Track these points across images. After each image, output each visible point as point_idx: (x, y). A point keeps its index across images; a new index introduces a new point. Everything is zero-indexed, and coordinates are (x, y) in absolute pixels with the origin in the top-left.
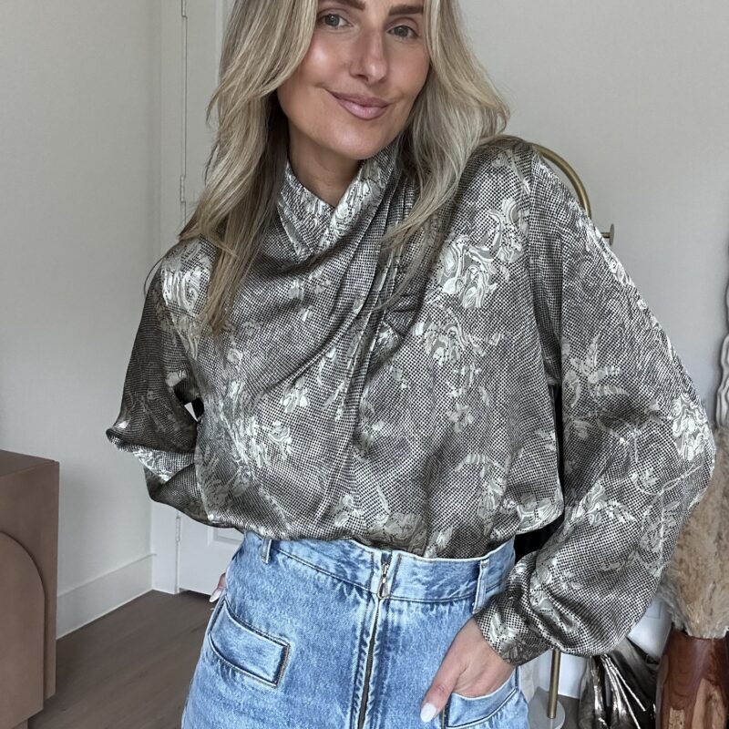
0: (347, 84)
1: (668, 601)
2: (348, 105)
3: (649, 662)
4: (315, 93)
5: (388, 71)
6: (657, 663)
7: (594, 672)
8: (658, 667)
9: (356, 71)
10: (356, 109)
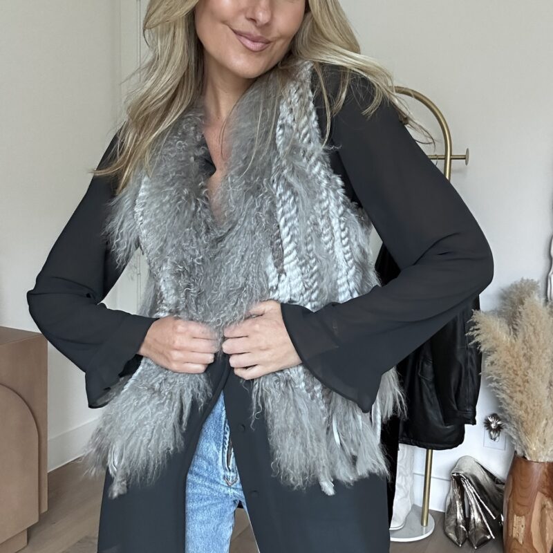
0: (242, 24)
1: (511, 434)
3: (497, 483)
5: (272, 18)
6: (504, 484)
7: (456, 491)
8: (504, 487)
9: (249, 15)
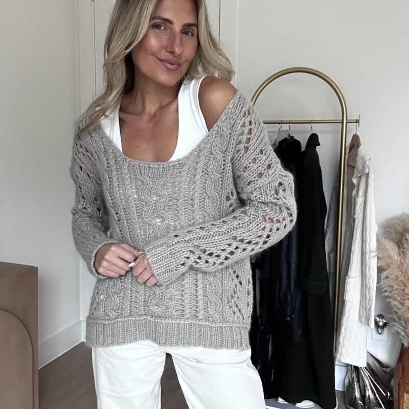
0: (164, 55)
2: (165, 63)
3: (383, 367)
4: (151, 58)
5: (183, 51)
6: (388, 367)
9: (169, 49)
10: (168, 65)
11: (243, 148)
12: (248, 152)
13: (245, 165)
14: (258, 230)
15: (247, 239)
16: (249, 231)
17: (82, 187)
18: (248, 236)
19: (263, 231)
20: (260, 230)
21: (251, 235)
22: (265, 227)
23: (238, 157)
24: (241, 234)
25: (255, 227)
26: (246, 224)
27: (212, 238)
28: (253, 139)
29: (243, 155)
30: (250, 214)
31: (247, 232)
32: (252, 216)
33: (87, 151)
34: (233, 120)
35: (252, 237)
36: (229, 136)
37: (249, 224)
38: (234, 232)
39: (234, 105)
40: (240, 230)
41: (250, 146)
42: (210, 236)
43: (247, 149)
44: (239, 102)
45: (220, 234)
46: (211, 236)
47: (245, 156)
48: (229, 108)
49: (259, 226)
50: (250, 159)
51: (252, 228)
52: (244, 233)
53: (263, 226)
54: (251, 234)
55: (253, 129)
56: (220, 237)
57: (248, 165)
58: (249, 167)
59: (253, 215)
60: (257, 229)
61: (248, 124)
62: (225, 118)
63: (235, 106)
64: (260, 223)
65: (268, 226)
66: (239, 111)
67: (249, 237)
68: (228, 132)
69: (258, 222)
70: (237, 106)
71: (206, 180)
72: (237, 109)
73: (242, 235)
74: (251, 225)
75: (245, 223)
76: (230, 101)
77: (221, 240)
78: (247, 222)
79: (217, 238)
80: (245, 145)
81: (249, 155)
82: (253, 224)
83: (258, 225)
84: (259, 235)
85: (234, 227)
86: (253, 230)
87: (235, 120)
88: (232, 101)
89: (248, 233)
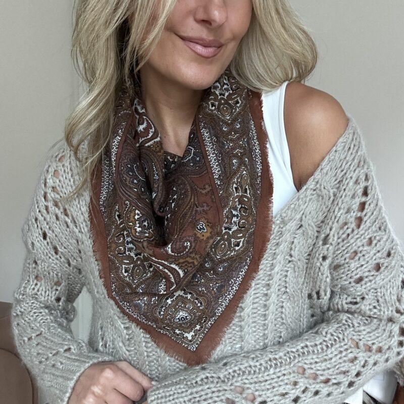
11: (353, 219)
12: (362, 227)
13: (355, 248)
14: (341, 361)
15: (322, 375)
16: (326, 360)
17: (39, 262)
18: (324, 370)
19: (351, 364)
20: (345, 361)
21: (329, 369)
22: (356, 358)
23: (343, 234)
24: (311, 364)
25: (336, 355)
26: (319, 347)
27: (264, 372)
28: (370, 205)
29: (353, 231)
30: (326, 333)
31: (322, 362)
32: (329, 336)
33: (67, 215)
34: (342, 171)
35: (330, 371)
36: (332, 198)
37: (325, 348)
38: (300, 359)
39: (344, 147)
40: (309, 357)
41: (365, 215)
42: (260, 369)
43: (360, 220)
44: (353, 140)
45: (276, 364)
46: (263, 369)
47: (356, 232)
48: (336, 151)
49: (344, 354)
50: (364, 238)
51: (330, 356)
52: (316, 363)
53: (351, 356)
54: (329, 366)
55: (370, 188)
56: (278, 370)
57: (361, 249)
58: (361, 252)
59: (332, 335)
60: (340, 358)
61: (364, 178)
62: (328, 167)
63: (346, 149)
64: (346, 350)
65: (362, 356)
66: (353, 156)
67: (327, 372)
68: (332, 191)
69: (341, 347)
70: (350, 148)
71: (287, 271)
72: (350, 152)
73: (313, 366)
74: (329, 351)
75: (316, 345)
76: (338, 139)
77: (279, 374)
78: (321, 344)
79: (272, 371)
80: (357, 215)
81: (363, 232)
82: (333, 349)
83: (341, 352)
84: (343, 369)
85: (298, 351)
86: (334, 360)
87: (345, 171)
88: (341, 140)
89: (324, 364)
